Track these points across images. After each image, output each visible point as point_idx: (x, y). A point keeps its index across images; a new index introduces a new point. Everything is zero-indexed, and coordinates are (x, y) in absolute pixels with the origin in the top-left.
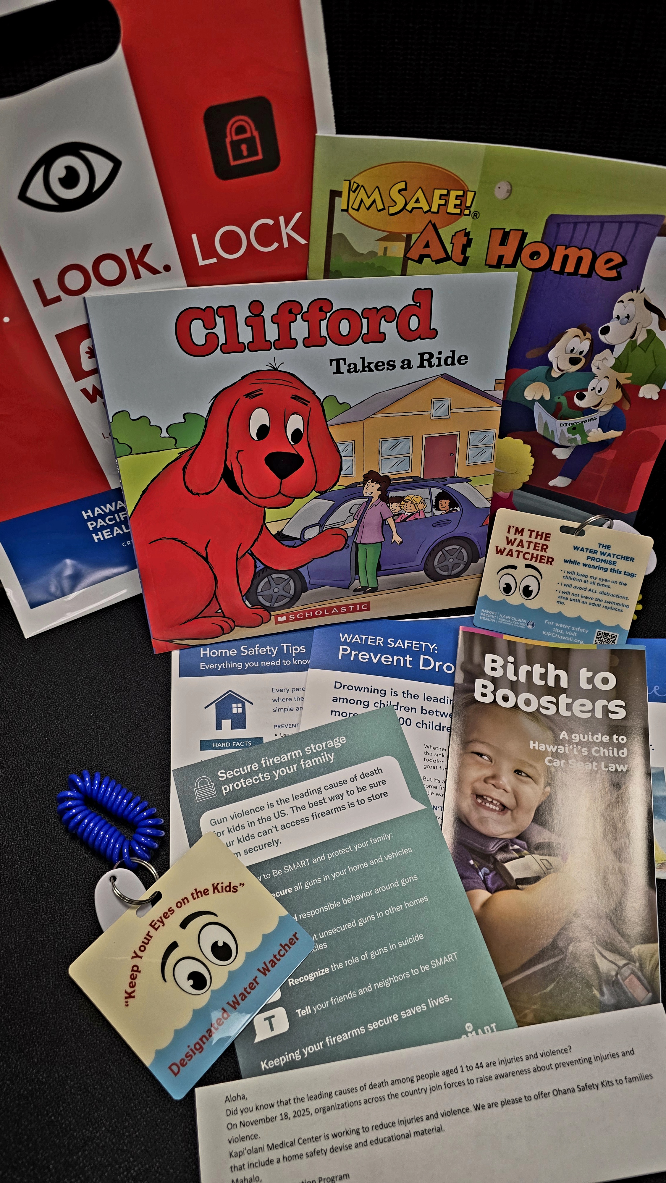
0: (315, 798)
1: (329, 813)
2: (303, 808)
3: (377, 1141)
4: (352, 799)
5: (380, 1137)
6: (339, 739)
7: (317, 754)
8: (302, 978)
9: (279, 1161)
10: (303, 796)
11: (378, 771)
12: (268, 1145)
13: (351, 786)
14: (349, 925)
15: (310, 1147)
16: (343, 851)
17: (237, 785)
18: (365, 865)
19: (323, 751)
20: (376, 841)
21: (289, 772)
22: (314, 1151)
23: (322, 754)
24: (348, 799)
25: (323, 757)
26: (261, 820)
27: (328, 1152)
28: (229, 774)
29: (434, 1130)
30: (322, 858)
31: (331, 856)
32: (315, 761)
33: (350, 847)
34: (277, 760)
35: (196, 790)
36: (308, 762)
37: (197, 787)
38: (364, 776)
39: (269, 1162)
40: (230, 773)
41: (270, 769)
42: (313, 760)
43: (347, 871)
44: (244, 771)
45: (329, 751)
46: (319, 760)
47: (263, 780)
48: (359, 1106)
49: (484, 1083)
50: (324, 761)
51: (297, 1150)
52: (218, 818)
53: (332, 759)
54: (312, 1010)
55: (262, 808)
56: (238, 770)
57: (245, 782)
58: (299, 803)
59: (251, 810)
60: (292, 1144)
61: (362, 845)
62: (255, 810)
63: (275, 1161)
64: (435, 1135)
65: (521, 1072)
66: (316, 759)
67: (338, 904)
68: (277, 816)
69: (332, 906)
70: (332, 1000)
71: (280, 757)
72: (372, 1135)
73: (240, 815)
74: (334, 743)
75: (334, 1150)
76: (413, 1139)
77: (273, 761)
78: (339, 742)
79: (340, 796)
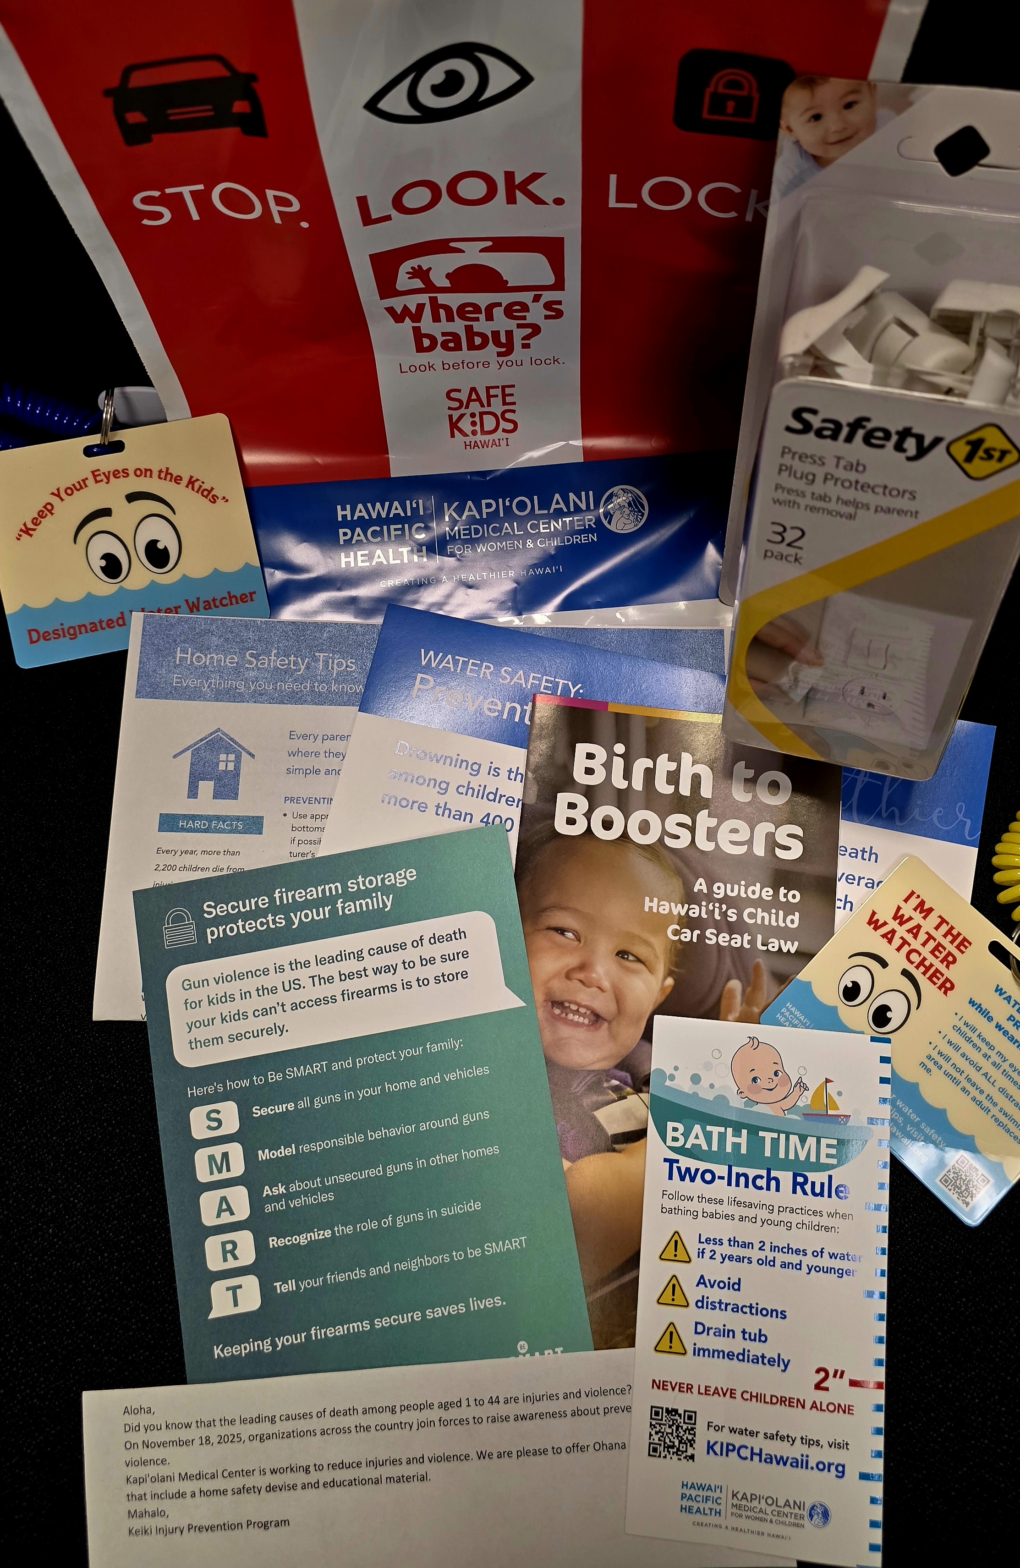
0: (352, 966)
1: (369, 993)
2: (330, 980)
3: (333, 1484)
4: (410, 975)
5: (337, 1479)
6: (405, 872)
7: (366, 894)
8: (290, 1238)
9: (193, 1495)
10: (332, 960)
11: (460, 934)
12: (180, 1474)
13: (410, 954)
14: (372, 1173)
15: (238, 1482)
16: (382, 1058)
17: (232, 930)
18: (412, 1084)
19: (376, 889)
20: (436, 1048)
21: (316, 918)
22: (244, 1488)
23: (374, 895)
24: (403, 974)
25: (375, 899)
26: (262, 991)
27: (263, 1491)
28: (221, 910)
29: (415, 1478)
30: (348, 1064)
31: (360, 1062)
32: (361, 904)
33: (393, 1053)
34: (300, 895)
35: (165, 928)
36: (349, 905)
37: (168, 924)
38: (435, 939)
39: (180, 1495)
40: (222, 907)
41: (286, 909)
42: (358, 903)
43: (383, 1089)
44: (244, 907)
45: (386, 890)
46: (367, 903)
47: (272, 926)
48: (313, 1438)
49: (497, 1424)
50: (376, 907)
51: (219, 1484)
52: (194, 979)
53: (389, 904)
54: (297, 1285)
55: (266, 972)
56: (236, 904)
57: (244, 926)
58: (326, 970)
59: (247, 973)
60: (213, 1477)
61: (412, 1052)
62: (254, 974)
63: (189, 1494)
64: (416, 1485)
65: (553, 1415)
66: (364, 902)
67: (360, 1138)
68: (287, 988)
69: (351, 1140)
70: (328, 1277)
71: (305, 891)
72: (327, 1476)
73: (229, 978)
74: (395, 878)
75: (270, 1489)
76: (384, 1485)
77: (293, 896)
78: (405, 878)
79: (390, 969)
